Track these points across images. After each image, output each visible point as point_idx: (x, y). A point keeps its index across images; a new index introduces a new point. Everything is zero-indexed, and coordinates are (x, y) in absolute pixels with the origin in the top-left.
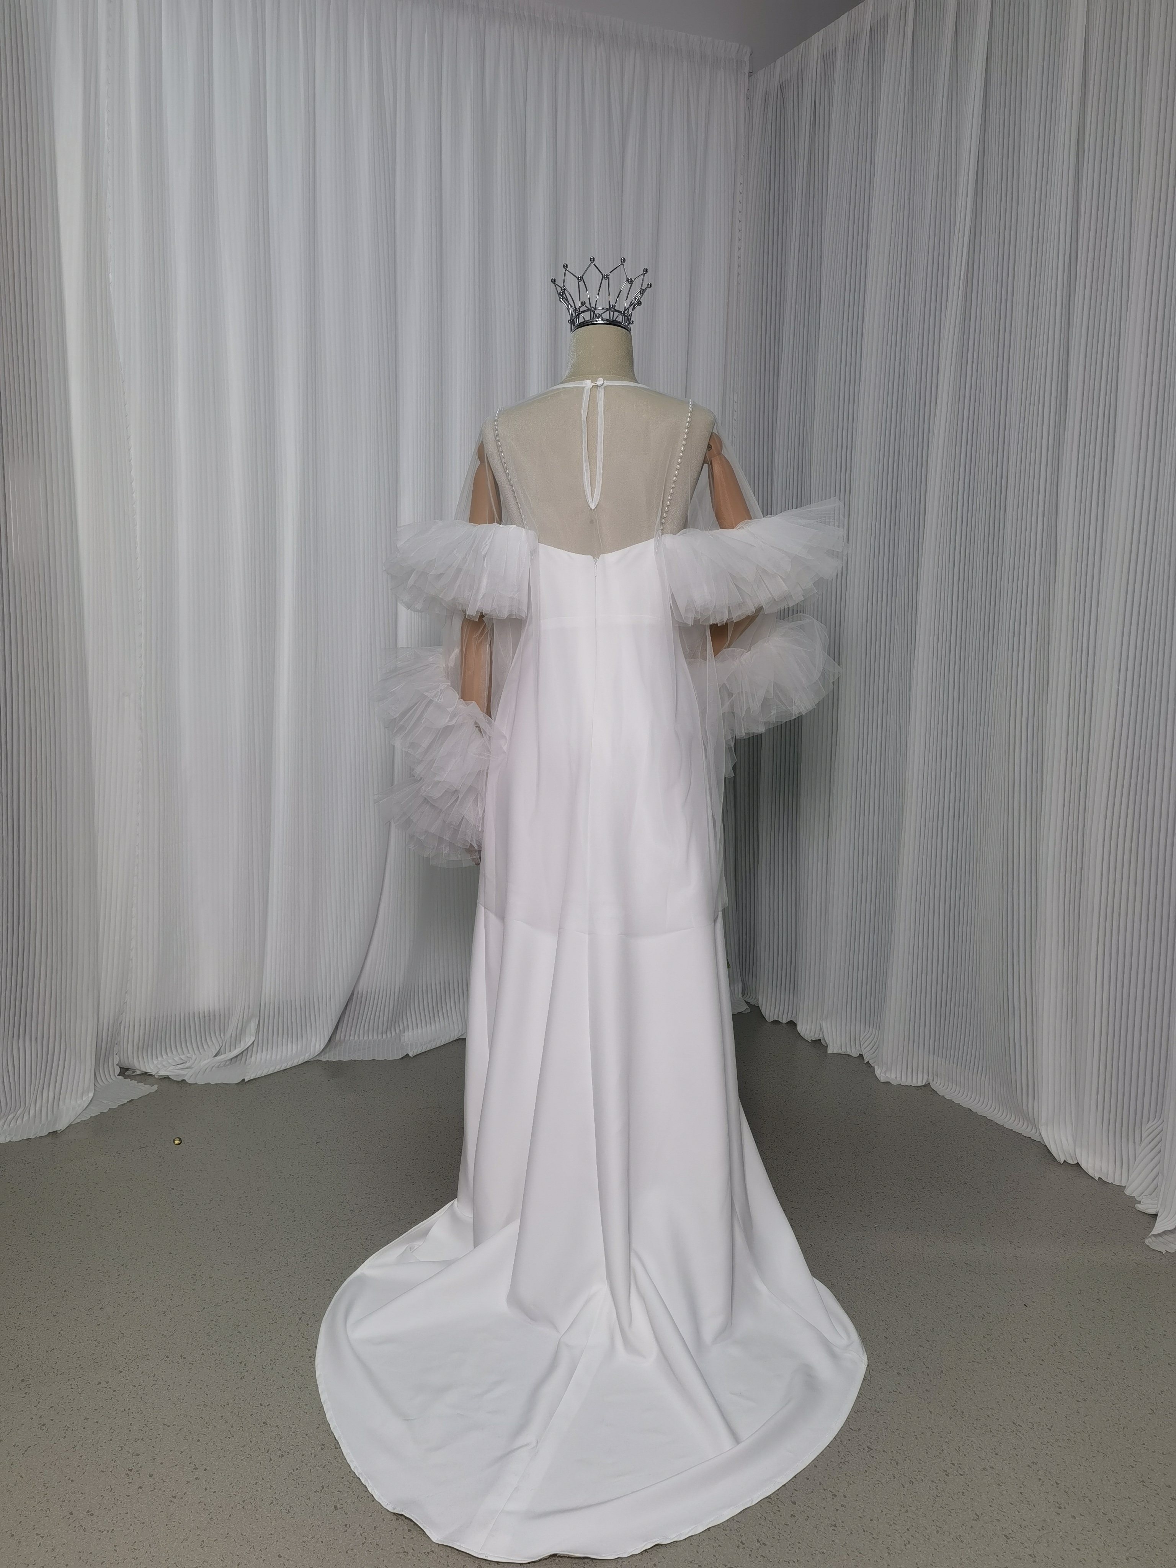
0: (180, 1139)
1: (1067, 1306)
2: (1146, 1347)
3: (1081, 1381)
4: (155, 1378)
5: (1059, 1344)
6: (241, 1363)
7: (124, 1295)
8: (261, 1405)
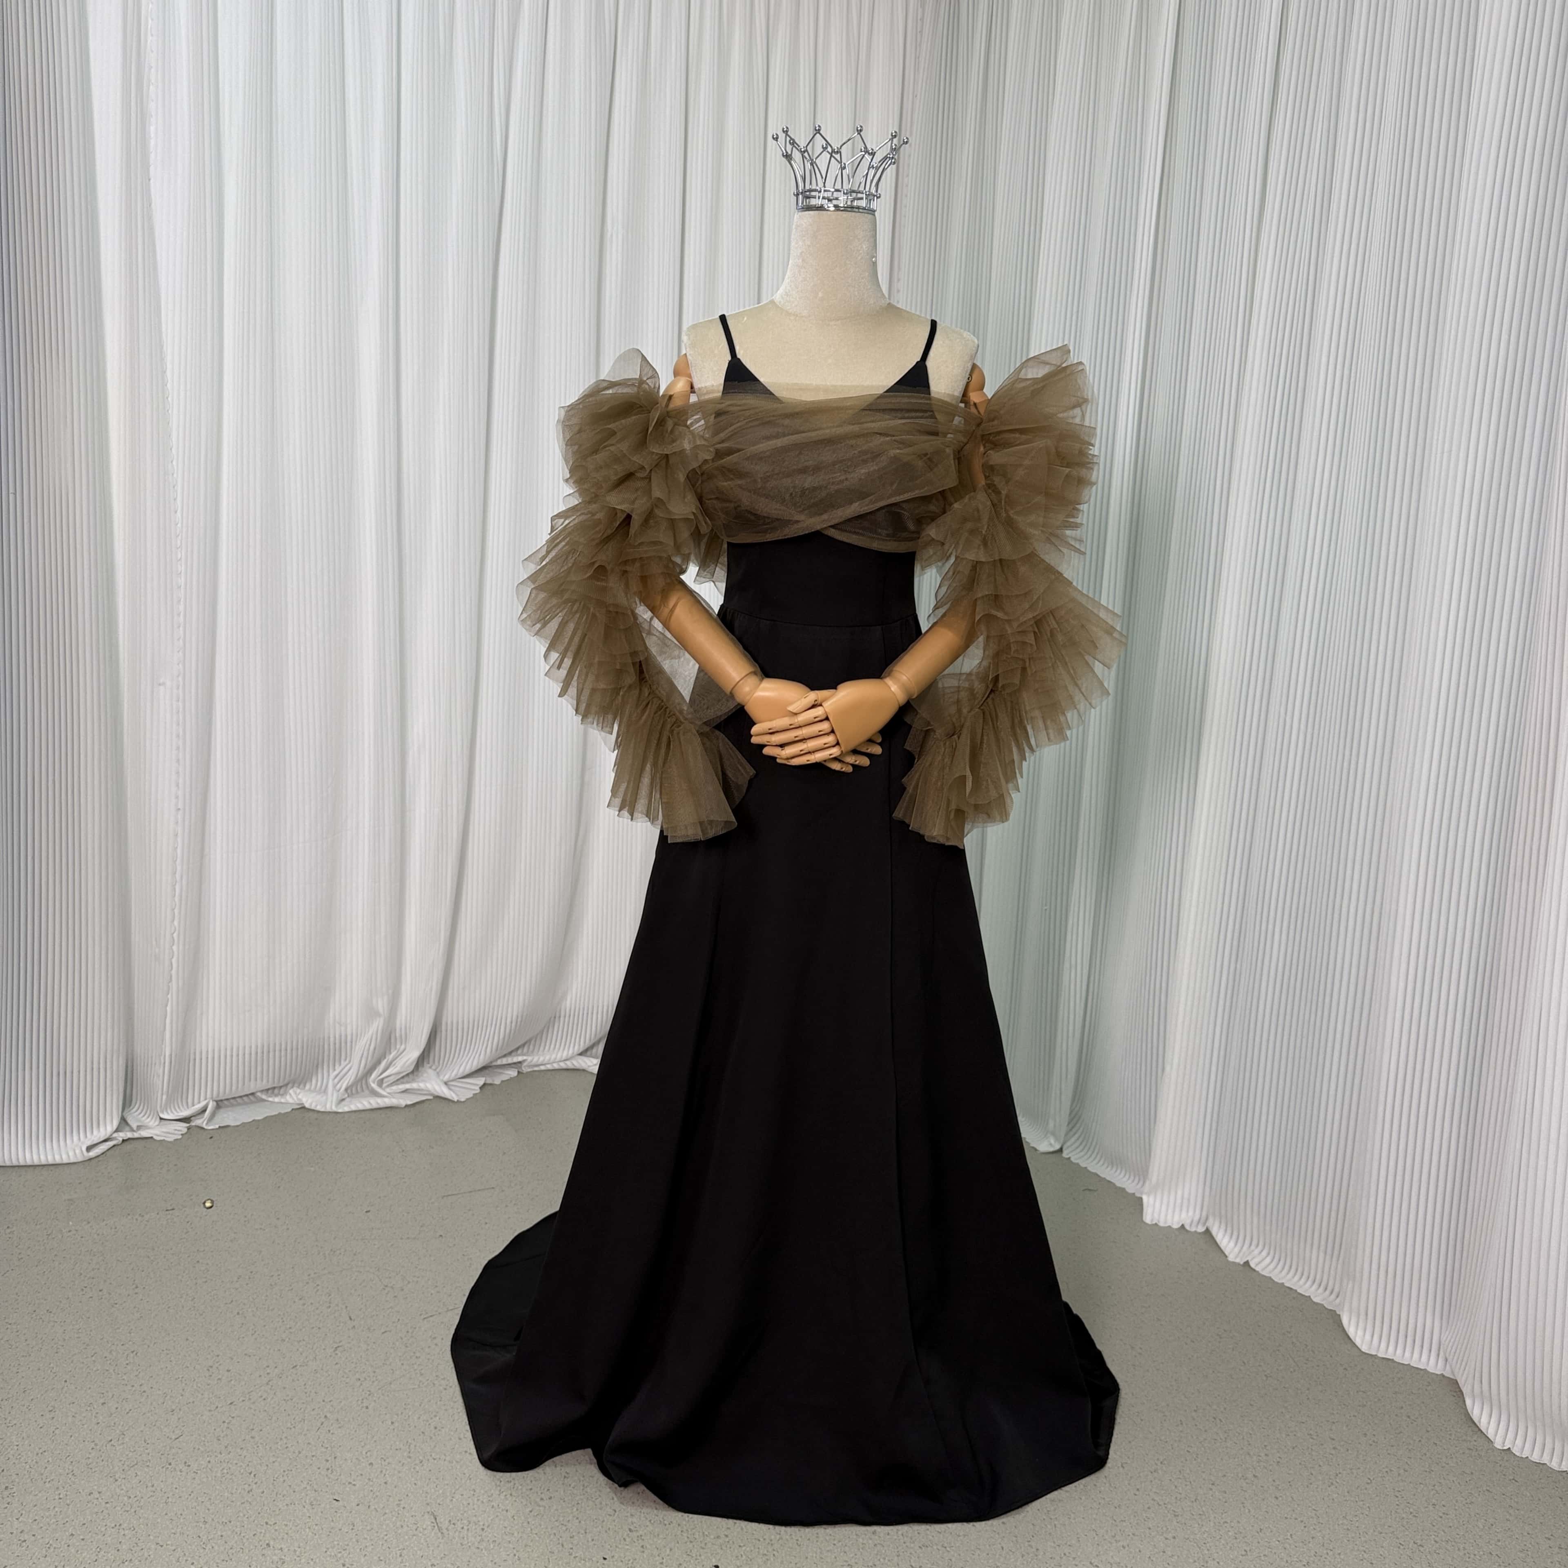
0: (212, 1202)
1: (1177, 1426)
2: (1255, 1476)
3: (1175, 1516)
4: (153, 1489)
5: (1160, 1472)
6: (250, 1473)
7: (129, 1387)
8: (267, 1523)
